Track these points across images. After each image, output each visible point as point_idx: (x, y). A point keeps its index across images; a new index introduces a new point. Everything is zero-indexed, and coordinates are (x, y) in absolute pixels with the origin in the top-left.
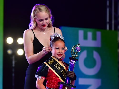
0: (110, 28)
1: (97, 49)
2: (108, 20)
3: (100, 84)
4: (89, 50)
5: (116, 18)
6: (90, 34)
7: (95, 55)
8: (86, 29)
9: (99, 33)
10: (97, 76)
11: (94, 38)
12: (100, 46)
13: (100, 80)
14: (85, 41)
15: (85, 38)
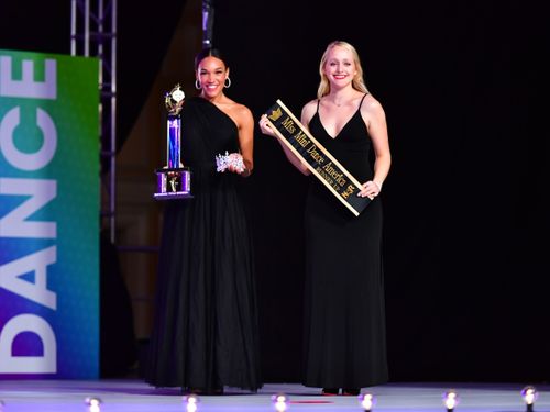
0: (80, 51)
1: (47, 105)
2: (73, 32)
3: (54, 195)
4: (27, 105)
5: (94, 27)
6: (29, 62)
7: (43, 120)
8: (17, 54)
9: (51, 64)
10: (47, 172)
11: (40, 77)
12: (53, 96)
13: (53, 183)
14: (16, 83)
15: (17, 75)
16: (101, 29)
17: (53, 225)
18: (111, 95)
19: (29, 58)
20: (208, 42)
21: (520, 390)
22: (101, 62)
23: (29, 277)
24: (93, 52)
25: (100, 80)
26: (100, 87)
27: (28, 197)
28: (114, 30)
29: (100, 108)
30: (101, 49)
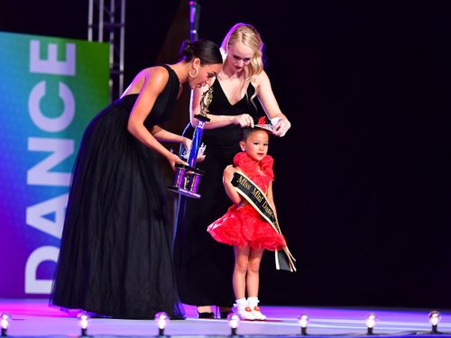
0: (95, 37)
1: (68, 80)
2: (90, 22)
3: (72, 151)
4: (51, 80)
5: (106, 18)
6: (53, 46)
7: (64, 91)
8: (44, 39)
9: (71, 47)
10: (66, 134)
11: (62, 57)
12: (72, 73)
13: (71, 142)
14: (43, 62)
16: (112, 20)
18: (120, 73)
19: (54, 43)
20: (195, 32)
22: (111, 47)
23: (51, 217)
24: (106, 39)
25: (111, 60)
26: (111, 66)
27: (52, 153)
28: (123, 20)
29: (111, 83)
30: (112, 36)
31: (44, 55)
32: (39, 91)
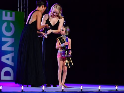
0: (20, 10)
1: (13, 22)
2: (19, 6)
3: (14, 41)
4: (8, 22)
5: (23, 5)
7: (11, 25)
8: (6, 11)
9: (14, 13)
10: (12, 37)
11: (11, 16)
12: (14, 20)
13: (14, 39)
14: (6, 17)
17: (13, 48)
19: (9, 12)
21: (114, 86)
22: (24, 13)
23: (8, 59)
25: (24, 17)
27: (8, 42)
28: (27, 6)
29: (24, 23)
30: (24, 10)
31: (6, 15)
32: (5, 25)
